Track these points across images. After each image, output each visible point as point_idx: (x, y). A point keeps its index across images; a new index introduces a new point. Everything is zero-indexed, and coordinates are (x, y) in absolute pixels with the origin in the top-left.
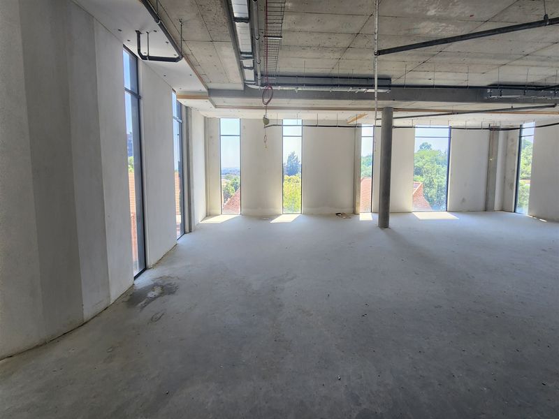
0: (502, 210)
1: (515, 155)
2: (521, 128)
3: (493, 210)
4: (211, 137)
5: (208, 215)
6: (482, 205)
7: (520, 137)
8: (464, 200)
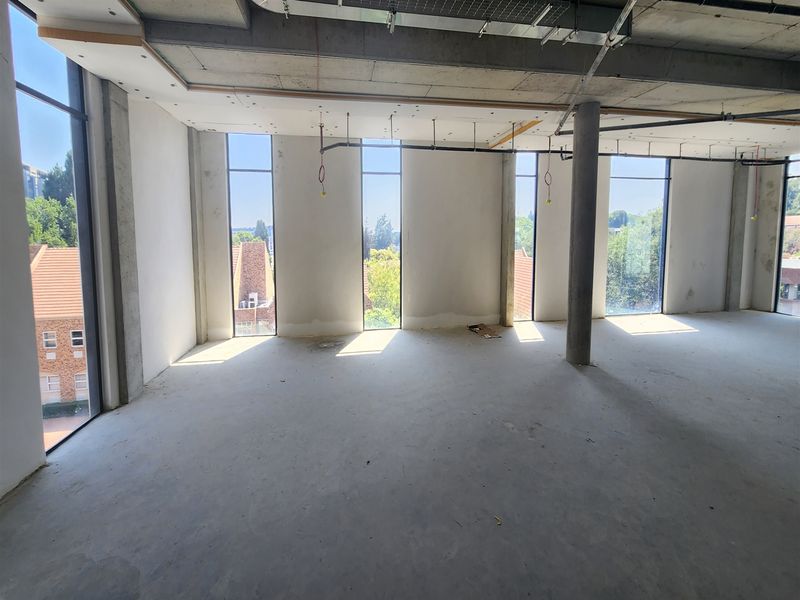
0: (751, 307)
1: (776, 210)
2: (786, 162)
3: (737, 308)
4: (207, 173)
5: (202, 340)
6: (719, 302)
7: (786, 178)
8: (690, 293)
